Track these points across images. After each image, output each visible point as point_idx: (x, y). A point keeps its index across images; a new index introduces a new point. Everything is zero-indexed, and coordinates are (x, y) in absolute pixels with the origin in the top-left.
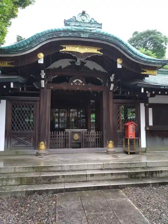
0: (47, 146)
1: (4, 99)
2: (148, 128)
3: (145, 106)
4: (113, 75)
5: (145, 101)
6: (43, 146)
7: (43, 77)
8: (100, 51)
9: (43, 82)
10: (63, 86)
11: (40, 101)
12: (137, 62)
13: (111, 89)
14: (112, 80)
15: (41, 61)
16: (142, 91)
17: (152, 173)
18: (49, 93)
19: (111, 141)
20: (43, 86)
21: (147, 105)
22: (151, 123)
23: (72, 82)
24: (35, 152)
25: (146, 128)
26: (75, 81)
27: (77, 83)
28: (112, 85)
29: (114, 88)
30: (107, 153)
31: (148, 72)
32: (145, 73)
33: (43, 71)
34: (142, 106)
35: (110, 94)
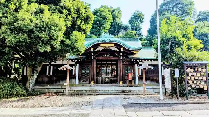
0: (94, 83)
1: (78, 64)
2: (139, 76)
4: (121, 53)
6: (92, 83)
7: (93, 55)
8: (114, 45)
9: (93, 57)
10: (101, 58)
11: (91, 65)
12: (129, 49)
13: (121, 58)
15: (92, 51)
16: (132, 60)
17: (131, 91)
18: (95, 61)
19: (121, 81)
20: (93, 58)
21: (138, 65)
22: (140, 73)
23: (104, 56)
24: (90, 85)
26: (105, 56)
27: (107, 56)
29: (122, 58)
31: (135, 52)
32: (133, 53)
33: (92, 53)
34: (136, 65)
35: (121, 61)
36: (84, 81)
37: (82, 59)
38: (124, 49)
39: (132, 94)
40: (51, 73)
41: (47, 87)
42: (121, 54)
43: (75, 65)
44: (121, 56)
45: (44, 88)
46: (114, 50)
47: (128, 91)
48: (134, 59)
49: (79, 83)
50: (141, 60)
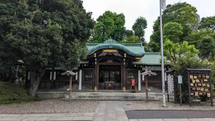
0: (97, 88)
1: (81, 69)
2: (142, 82)
3: (140, 71)
5: (141, 69)
6: (96, 88)
7: (96, 60)
8: (117, 51)
9: (96, 62)
10: (104, 63)
11: (95, 70)
12: (132, 55)
13: (124, 64)
14: (124, 61)
15: (95, 56)
16: (135, 66)
17: (133, 97)
18: (98, 66)
19: (124, 87)
20: (96, 64)
21: (141, 71)
22: (143, 79)
23: (108, 61)
24: (93, 90)
25: (141, 82)
27: (110, 62)
28: (124, 63)
30: (123, 92)
31: (138, 58)
32: (136, 59)
33: (96, 59)
34: (139, 71)
35: (124, 66)
36: (87, 87)
37: (85, 65)
38: (127, 55)
39: (134, 100)
40: (55, 79)
41: (50, 92)
42: (124, 60)
43: (79, 70)
44: (124, 62)
45: (47, 93)
46: (117, 56)
47: (131, 97)
48: (137, 65)
49: (82, 88)
50: (145, 65)
